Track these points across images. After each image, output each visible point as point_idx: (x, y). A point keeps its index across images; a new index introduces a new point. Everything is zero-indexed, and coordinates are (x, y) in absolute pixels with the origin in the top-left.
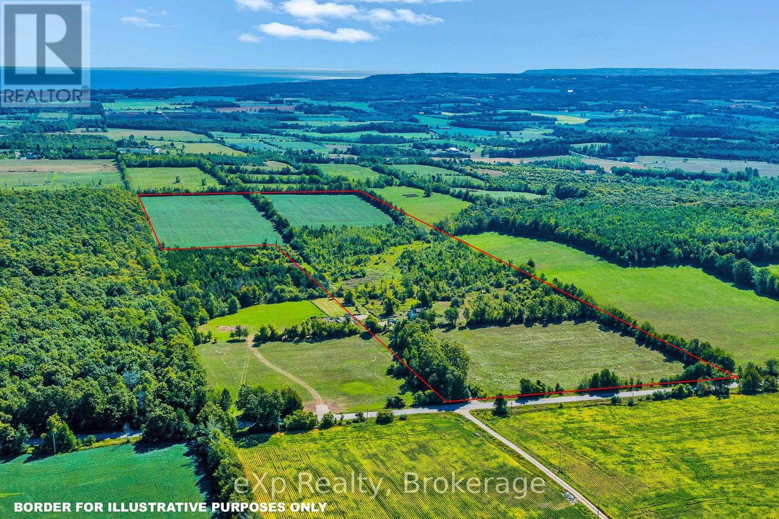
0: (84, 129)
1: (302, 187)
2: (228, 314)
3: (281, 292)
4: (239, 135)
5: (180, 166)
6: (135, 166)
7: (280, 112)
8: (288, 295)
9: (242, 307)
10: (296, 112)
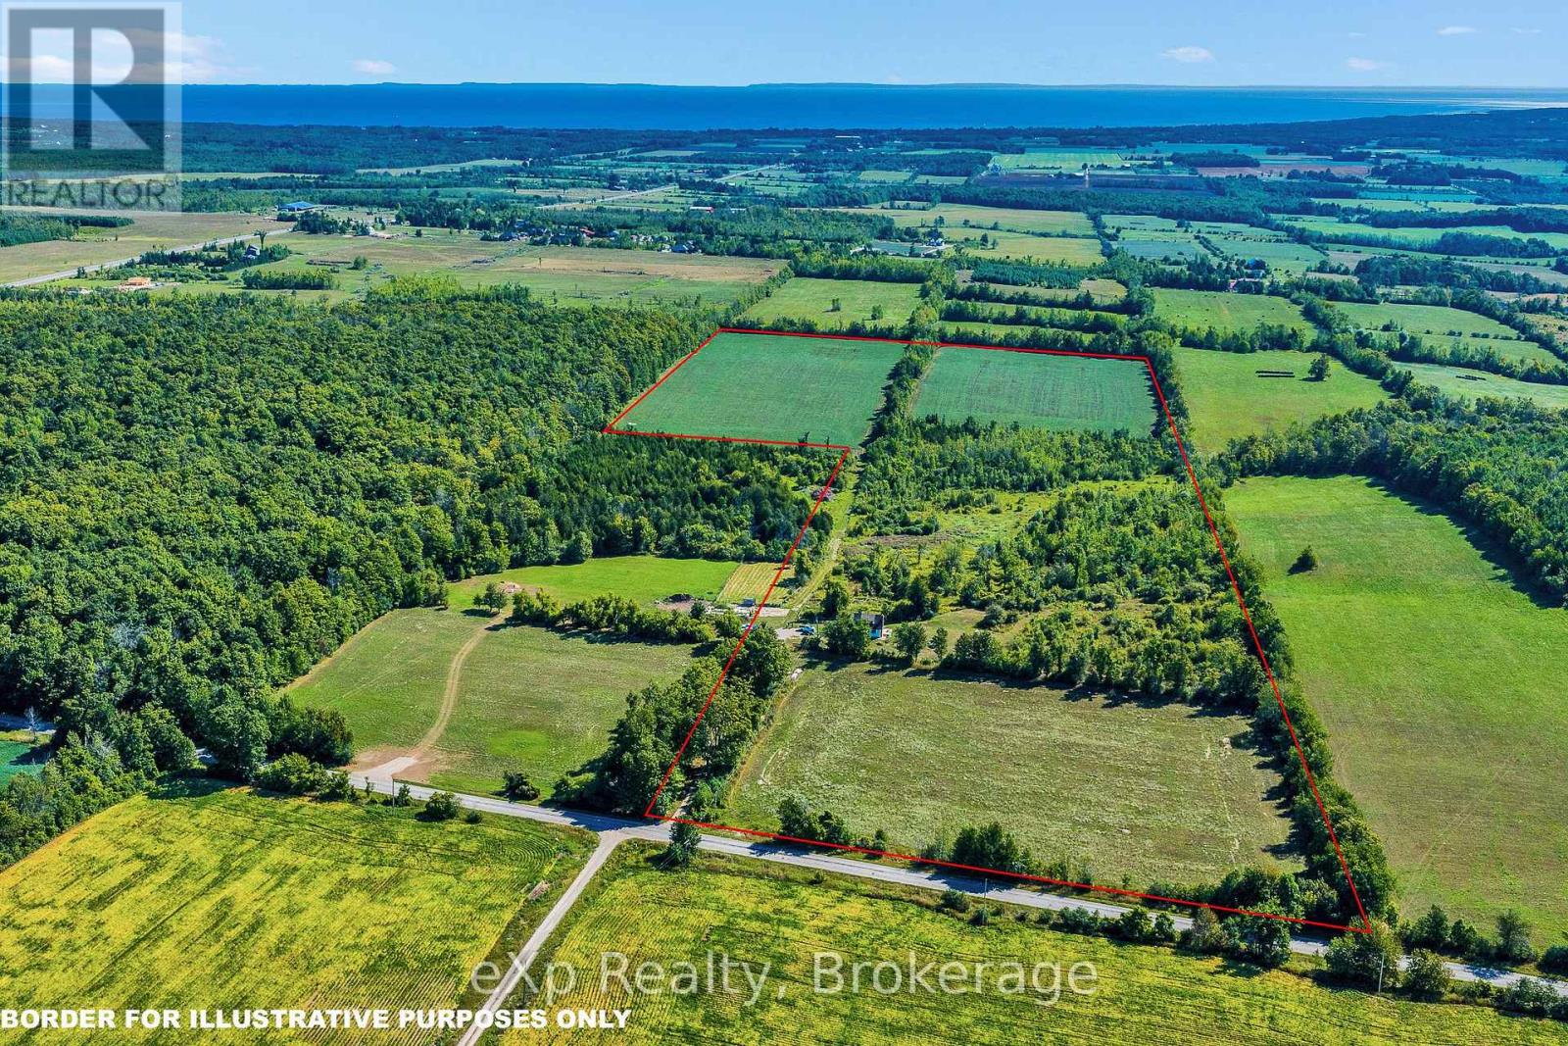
0: (887, 204)
1: (1034, 335)
2: (558, 563)
3: (692, 538)
4: (1172, 224)
5: (893, 280)
6: (811, 276)
7: (1333, 179)
8: (705, 548)
9: (597, 554)
10: (1368, 180)
